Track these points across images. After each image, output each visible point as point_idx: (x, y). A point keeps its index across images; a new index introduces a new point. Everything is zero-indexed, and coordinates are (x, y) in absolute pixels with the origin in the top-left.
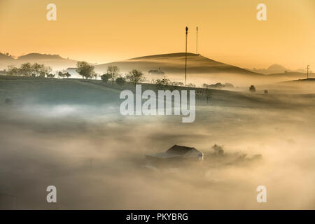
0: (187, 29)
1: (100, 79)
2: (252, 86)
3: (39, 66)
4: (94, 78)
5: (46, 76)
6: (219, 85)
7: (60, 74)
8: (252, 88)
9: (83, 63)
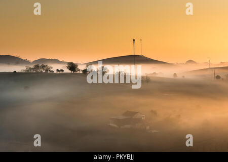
0: (134, 40)
1: (82, 72)
2: (175, 74)
3: (45, 66)
4: (78, 72)
5: (49, 72)
6: (155, 73)
7: (58, 70)
8: (175, 75)
9: (71, 63)
